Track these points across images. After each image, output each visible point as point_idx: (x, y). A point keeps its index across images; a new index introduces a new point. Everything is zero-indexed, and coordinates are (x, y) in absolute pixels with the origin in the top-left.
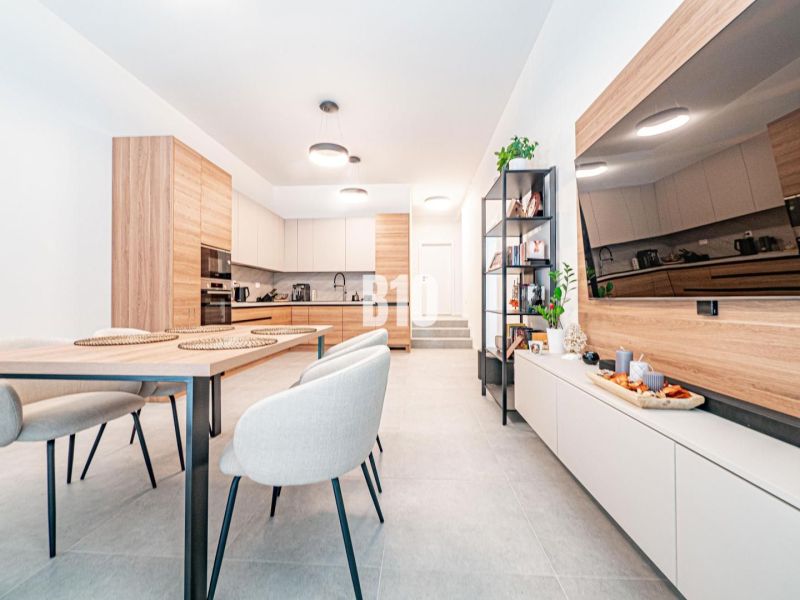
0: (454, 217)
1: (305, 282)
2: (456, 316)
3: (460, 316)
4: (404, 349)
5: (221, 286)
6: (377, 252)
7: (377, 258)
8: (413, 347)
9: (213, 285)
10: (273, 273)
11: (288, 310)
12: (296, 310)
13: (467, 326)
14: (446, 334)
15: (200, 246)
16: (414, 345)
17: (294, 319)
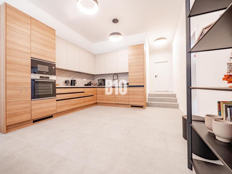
0: (168, 49)
1: (103, 78)
2: (170, 92)
3: (172, 92)
4: (142, 107)
5: (48, 78)
6: (129, 63)
7: (129, 66)
8: (147, 106)
9: (41, 77)
10: (93, 75)
11: (95, 89)
12: (98, 89)
13: (176, 97)
14: (164, 100)
15: (31, 58)
16: (148, 105)
17: (98, 92)
